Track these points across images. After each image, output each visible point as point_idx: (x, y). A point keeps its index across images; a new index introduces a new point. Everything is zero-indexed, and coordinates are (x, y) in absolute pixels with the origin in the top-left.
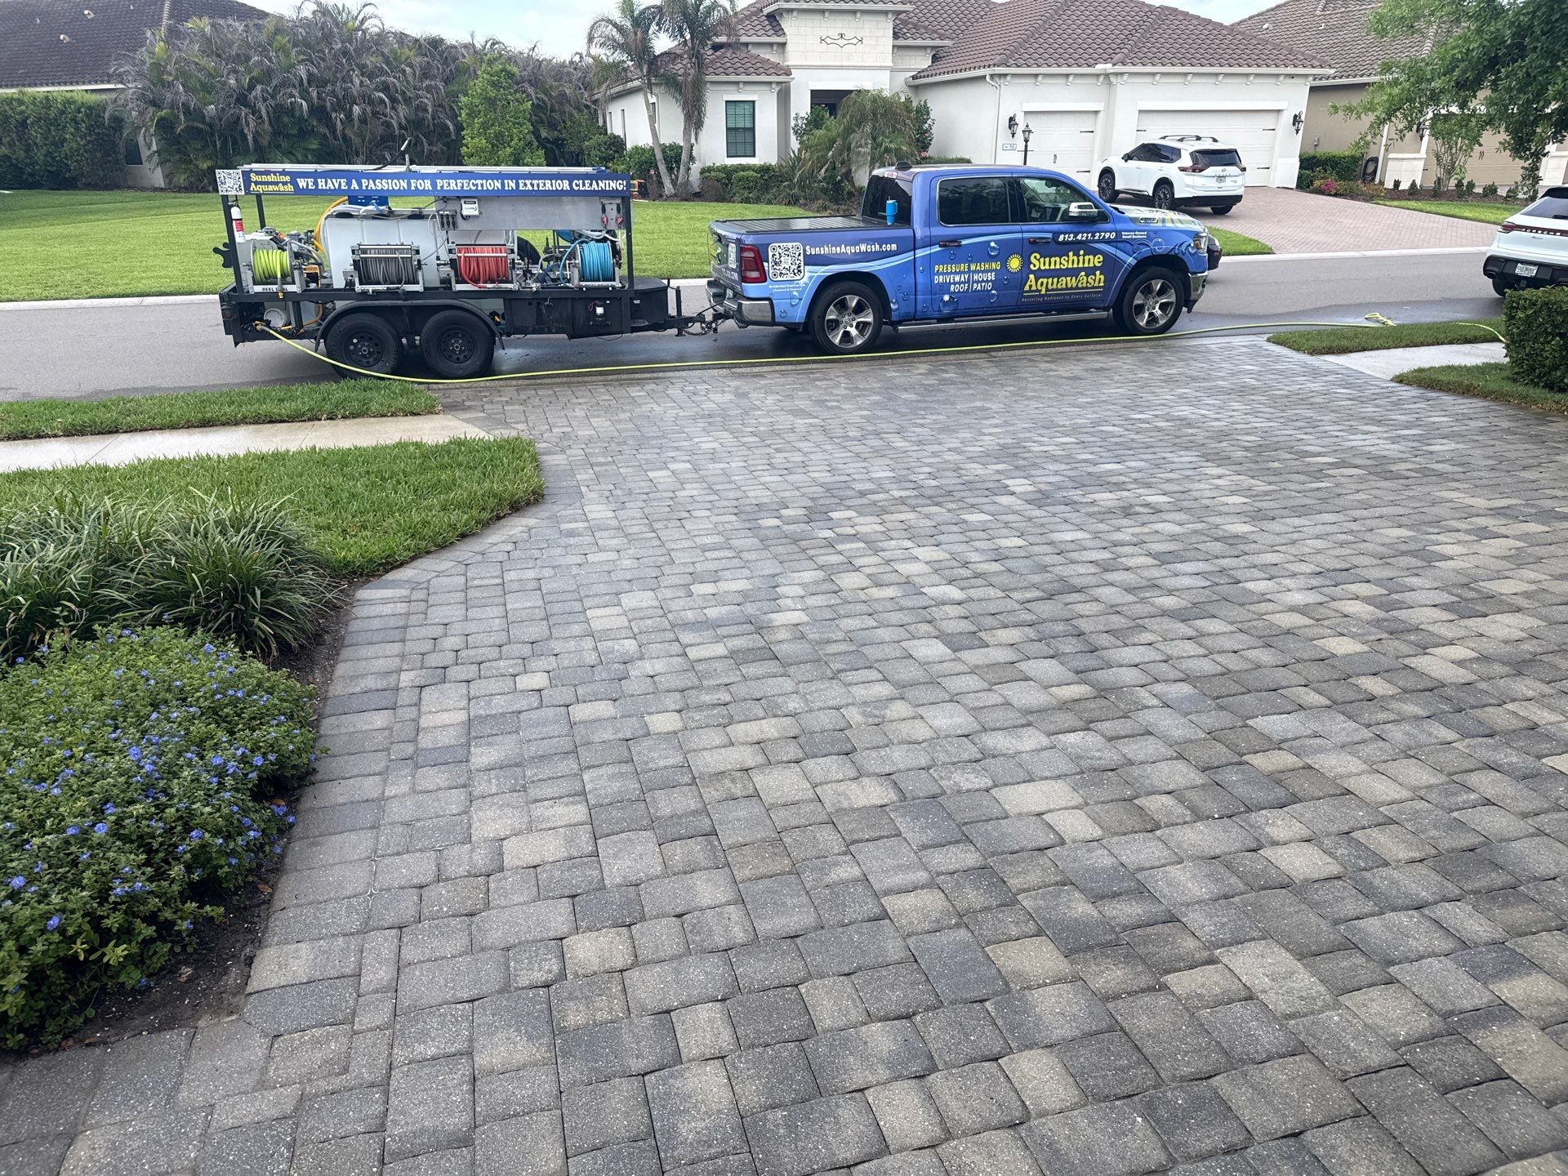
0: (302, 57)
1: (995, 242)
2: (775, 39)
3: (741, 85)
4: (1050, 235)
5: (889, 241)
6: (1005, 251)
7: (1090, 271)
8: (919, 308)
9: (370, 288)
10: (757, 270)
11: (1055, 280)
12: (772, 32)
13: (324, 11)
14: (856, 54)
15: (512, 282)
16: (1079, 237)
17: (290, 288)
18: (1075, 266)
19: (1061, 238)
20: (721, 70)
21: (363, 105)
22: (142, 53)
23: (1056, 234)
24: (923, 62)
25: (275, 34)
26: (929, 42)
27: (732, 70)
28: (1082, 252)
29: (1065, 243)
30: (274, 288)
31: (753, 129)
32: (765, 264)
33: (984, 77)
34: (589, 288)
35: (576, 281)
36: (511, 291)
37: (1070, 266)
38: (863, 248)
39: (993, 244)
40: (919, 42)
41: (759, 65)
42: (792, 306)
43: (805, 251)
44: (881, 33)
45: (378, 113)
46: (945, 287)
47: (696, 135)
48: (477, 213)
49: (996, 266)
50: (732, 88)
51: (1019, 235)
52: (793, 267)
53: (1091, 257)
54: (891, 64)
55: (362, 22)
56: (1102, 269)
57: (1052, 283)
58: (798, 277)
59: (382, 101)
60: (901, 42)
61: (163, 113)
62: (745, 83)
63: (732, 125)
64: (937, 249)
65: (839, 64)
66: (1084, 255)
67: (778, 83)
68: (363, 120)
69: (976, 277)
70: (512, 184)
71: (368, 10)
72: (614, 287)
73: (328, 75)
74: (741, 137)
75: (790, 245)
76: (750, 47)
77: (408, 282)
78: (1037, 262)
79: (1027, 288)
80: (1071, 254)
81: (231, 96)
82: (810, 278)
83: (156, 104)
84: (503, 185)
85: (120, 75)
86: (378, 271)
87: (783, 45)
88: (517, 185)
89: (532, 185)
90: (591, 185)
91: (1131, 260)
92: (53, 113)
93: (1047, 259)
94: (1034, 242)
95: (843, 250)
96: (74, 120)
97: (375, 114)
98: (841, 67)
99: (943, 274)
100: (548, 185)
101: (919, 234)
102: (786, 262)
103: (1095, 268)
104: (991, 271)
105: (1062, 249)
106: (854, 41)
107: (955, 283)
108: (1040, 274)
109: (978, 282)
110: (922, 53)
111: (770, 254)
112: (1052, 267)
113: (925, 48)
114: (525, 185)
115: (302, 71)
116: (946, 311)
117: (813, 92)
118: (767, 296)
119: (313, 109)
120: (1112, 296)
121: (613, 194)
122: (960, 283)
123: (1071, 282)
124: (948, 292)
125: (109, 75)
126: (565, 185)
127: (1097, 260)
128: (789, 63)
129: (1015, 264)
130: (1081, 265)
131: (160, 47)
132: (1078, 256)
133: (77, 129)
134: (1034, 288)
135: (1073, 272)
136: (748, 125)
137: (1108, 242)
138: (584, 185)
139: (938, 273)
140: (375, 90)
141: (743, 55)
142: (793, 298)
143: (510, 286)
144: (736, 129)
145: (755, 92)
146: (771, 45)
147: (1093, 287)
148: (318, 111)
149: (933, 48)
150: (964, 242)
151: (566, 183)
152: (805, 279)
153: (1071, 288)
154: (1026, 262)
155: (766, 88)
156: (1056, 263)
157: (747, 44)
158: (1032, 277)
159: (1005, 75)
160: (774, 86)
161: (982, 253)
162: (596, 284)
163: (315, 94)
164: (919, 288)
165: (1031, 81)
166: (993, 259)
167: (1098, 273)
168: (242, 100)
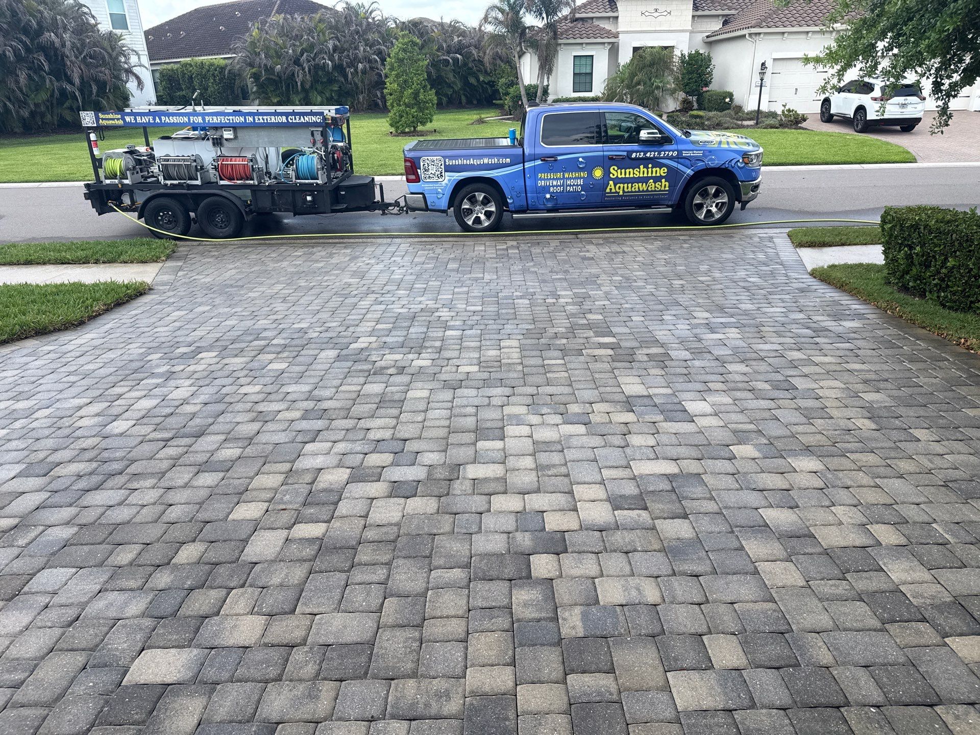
0: (333, 35)
1: (583, 158)
2: (611, 14)
3: (584, 45)
4: (625, 154)
5: (506, 156)
6: (591, 163)
7: (657, 179)
8: (530, 202)
9: (169, 182)
10: (414, 174)
11: (630, 185)
12: (609, 9)
13: (349, 8)
14: (664, 23)
15: (252, 179)
16: (648, 155)
17: (126, 182)
18: (645, 175)
19: (634, 155)
20: (571, 36)
21: (365, 63)
22: (247, 37)
23: (630, 153)
24: (716, 25)
25: (319, 22)
26: (720, 12)
27: (578, 35)
28: (650, 166)
29: (636, 159)
30: (116, 181)
31: (591, 74)
32: (419, 171)
33: (744, 36)
34: (301, 184)
35: (294, 179)
36: (253, 185)
37: (641, 175)
38: (486, 161)
39: (581, 159)
40: (713, 12)
41: (597, 32)
42: (439, 199)
43: (445, 162)
44: (684, 7)
45: (374, 68)
46: (546, 189)
47: (548, 78)
48: (232, 137)
49: (584, 174)
50: (579, 47)
51: (601, 153)
52: (437, 173)
53: (658, 169)
54: (691, 28)
55: (371, 13)
56: (667, 178)
57: (628, 187)
58: (441, 180)
59: (376, 61)
60: (700, 13)
61: (254, 70)
62: (587, 44)
63: (577, 71)
64: (539, 162)
65: (654, 29)
66: (652, 168)
67: (609, 43)
68: (364, 72)
69: (568, 182)
70: (251, 119)
71: (375, 6)
72: (317, 184)
73: (346, 46)
74: (583, 79)
75: (435, 158)
76: (594, 20)
77: (191, 179)
78: (615, 172)
79: (608, 190)
80: (642, 167)
81: (291, 60)
82: (449, 180)
83: (251, 65)
84: (245, 119)
85: (235, 49)
86: (173, 172)
87: (617, 18)
88: (254, 119)
89: (263, 119)
90: (300, 119)
91: (689, 172)
92: (204, 71)
93: (623, 171)
94: (611, 158)
95: (472, 162)
96: (213, 75)
97: (372, 68)
98: (655, 31)
99: (544, 179)
100: (273, 119)
101: (527, 151)
102: (432, 170)
103: (661, 177)
104: (580, 178)
105: (635, 163)
106: (665, 13)
107: (553, 186)
108: (617, 181)
109: (570, 186)
110: (715, 20)
111: (422, 164)
112: (627, 176)
113: (718, 16)
114: (259, 119)
115: (330, 45)
116: (550, 205)
117: (634, 48)
118: (421, 191)
119: (335, 67)
120: (676, 196)
121: (315, 124)
122: (557, 186)
123: (643, 187)
124: (549, 193)
125: (230, 49)
126: (284, 119)
127: (663, 172)
128: (618, 30)
129: (598, 173)
130: (650, 175)
131: (255, 32)
132: (648, 168)
133: (214, 80)
134: (613, 190)
135: (645, 180)
136: (588, 71)
137: (671, 158)
138: (295, 119)
139: (541, 179)
140: (373, 54)
141: (589, 25)
142: (438, 193)
143: (251, 182)
144: (580, 74)
145: (592, 50)
146: (609, 18)
147: (660, 191)
148: (339, 68)
149: (723, 16)
150: (559, 158)
151: (284, 118)
152: (446, 181)
153: (643, 191)
154: (607, 173)
155: (601, 46)
156: (630, 173)
157: (592, 18)
158: (611, 183)
159: (760, 34)
160: (606, 45)
161: (572, 165)
162: (307, 181)
163: (337, 58)
164: (528, 188)
165: (780, 37)
166: (582, 169)
167: (663, 180)
168: (297, 62)
